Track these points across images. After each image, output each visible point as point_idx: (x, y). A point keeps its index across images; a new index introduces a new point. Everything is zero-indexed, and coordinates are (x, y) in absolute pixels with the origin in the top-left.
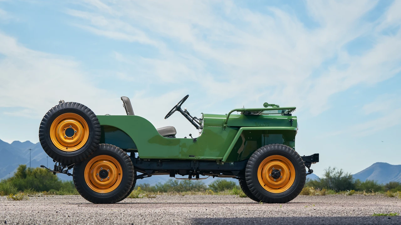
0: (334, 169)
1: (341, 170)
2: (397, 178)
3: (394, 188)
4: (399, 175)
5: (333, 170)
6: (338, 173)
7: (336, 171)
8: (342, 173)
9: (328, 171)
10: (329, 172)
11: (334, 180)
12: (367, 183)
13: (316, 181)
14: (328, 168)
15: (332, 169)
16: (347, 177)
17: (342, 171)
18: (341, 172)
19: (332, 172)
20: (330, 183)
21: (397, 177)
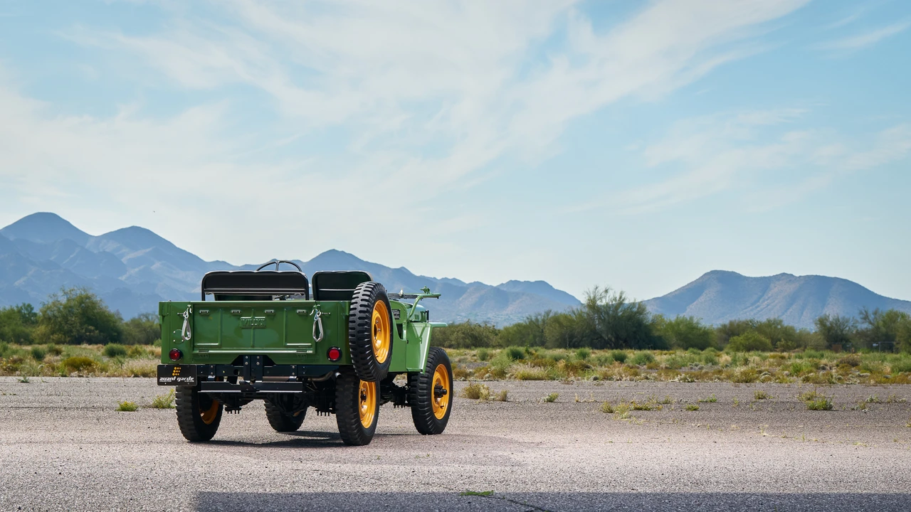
0: (606, 291)
1: (622, 293)
2: (757, 307)
3: (738, 335)
4: (761, 301)
5: (603, 294)
6: (615, 299)
7: (611, 295)
8: (623, 300)
9: (592, 296)
10: (594, 298)
11: (606, 316)
12: (678, 323)
13: (565, 317)
14: (592, 289)
15: (601, 291)
16: (635, 310)
17: (623, 298)
18: (621, 298)
19: (601, 298)
20: (597, 322)
21: (756, 305)
